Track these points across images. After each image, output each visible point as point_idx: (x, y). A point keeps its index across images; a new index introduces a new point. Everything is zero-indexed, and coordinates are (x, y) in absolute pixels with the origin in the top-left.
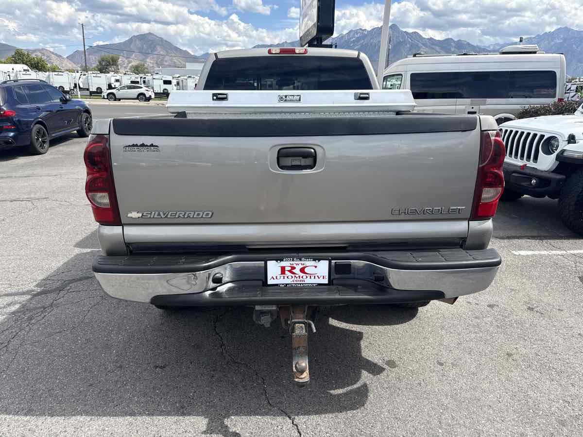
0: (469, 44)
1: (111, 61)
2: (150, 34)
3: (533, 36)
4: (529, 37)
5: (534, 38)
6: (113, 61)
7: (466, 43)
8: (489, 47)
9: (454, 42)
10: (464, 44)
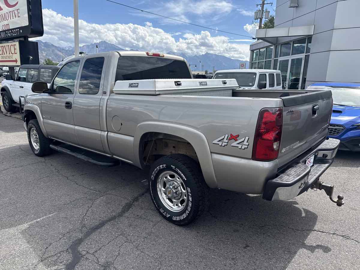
0: (52, 45)
3: (89, 44)
4: (87, 44)
5: (90, 45)
7: (50, 44)
8: (66, 48)
9: (43, 43)
10: (49, 45)
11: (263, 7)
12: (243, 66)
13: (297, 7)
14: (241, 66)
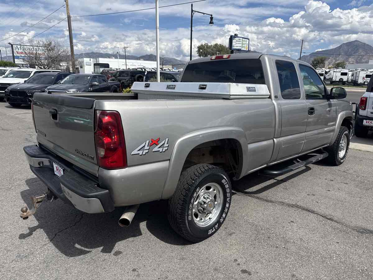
1: (320, 61)
2: (356, 41)
6: (321, 60)
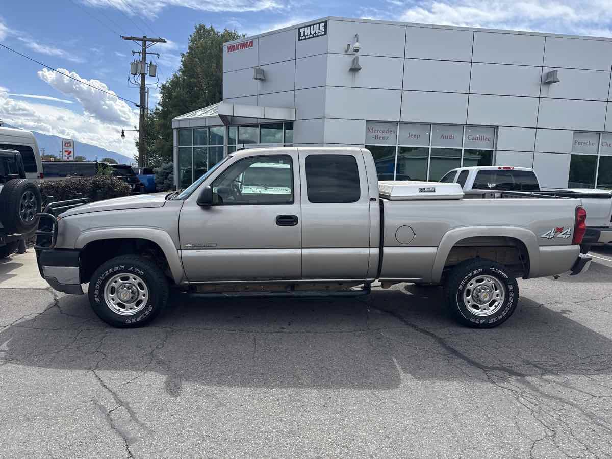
11: (144, 58)
12: (69, 145)
13: (262, 80)
14: (65, 145)
